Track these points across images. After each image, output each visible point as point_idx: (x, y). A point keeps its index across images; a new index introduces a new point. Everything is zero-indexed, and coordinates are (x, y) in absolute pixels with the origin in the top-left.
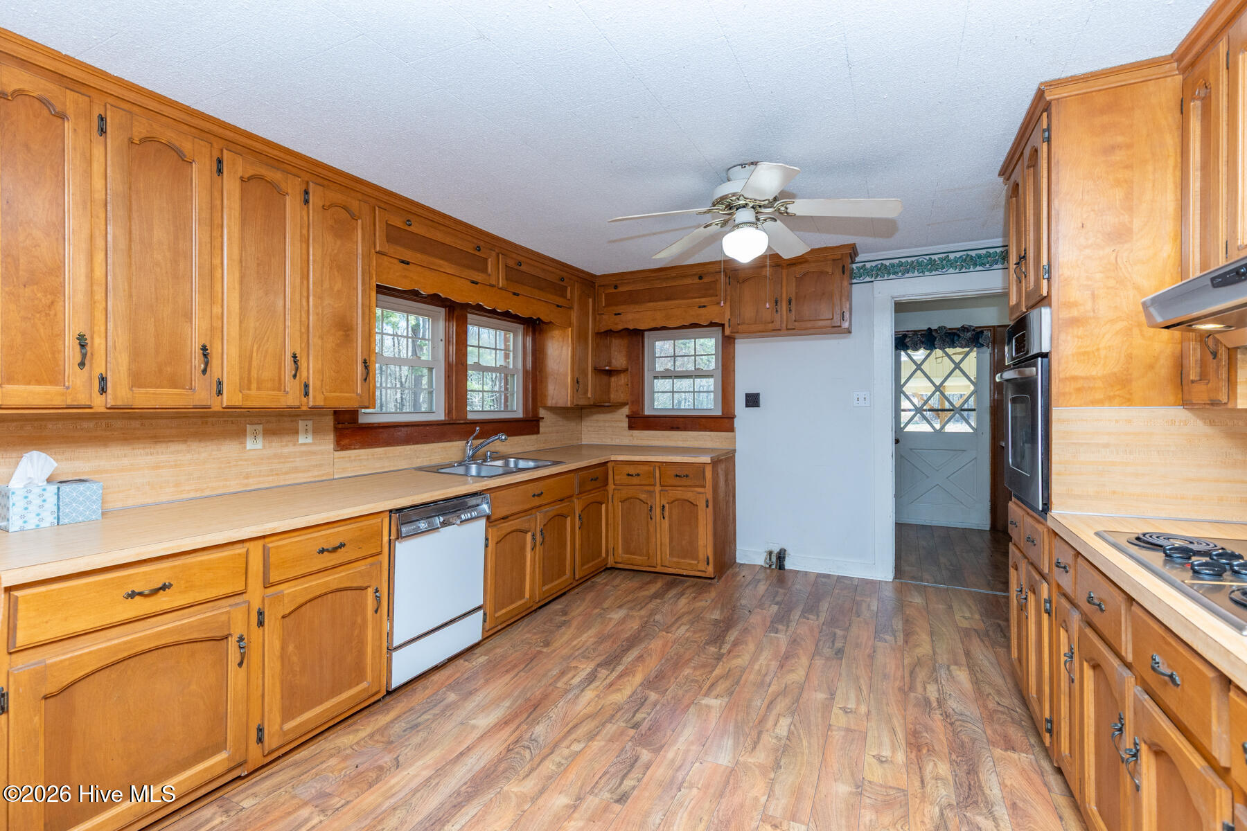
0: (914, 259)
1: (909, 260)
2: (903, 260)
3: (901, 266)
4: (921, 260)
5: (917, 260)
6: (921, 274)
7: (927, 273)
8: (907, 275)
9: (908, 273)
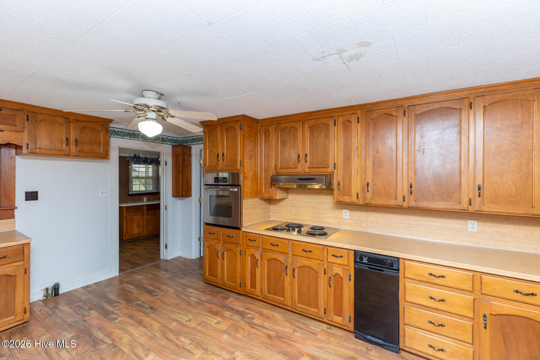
0: (127, 131)
1: (126, 131)
2: (123, 130)
3: (122, 132)
4: (130, 132)
5: (129, 132)
6: (130, 138)
7: (132, 138)
8: (124, 137)
9: (125, 136)
